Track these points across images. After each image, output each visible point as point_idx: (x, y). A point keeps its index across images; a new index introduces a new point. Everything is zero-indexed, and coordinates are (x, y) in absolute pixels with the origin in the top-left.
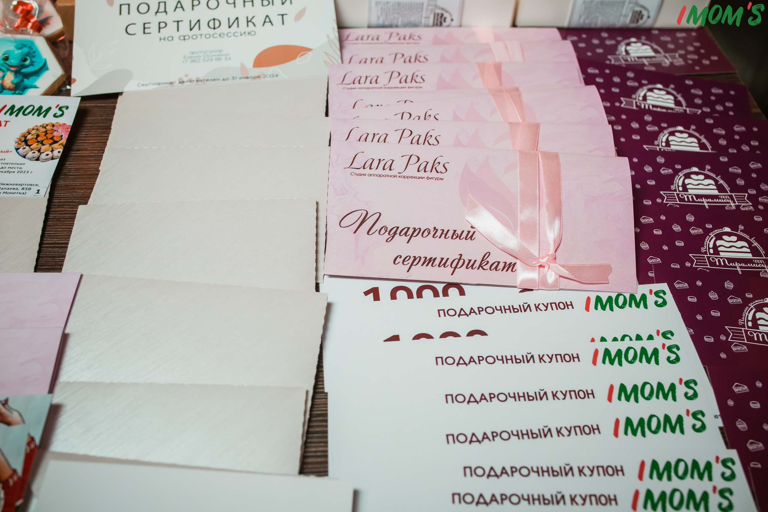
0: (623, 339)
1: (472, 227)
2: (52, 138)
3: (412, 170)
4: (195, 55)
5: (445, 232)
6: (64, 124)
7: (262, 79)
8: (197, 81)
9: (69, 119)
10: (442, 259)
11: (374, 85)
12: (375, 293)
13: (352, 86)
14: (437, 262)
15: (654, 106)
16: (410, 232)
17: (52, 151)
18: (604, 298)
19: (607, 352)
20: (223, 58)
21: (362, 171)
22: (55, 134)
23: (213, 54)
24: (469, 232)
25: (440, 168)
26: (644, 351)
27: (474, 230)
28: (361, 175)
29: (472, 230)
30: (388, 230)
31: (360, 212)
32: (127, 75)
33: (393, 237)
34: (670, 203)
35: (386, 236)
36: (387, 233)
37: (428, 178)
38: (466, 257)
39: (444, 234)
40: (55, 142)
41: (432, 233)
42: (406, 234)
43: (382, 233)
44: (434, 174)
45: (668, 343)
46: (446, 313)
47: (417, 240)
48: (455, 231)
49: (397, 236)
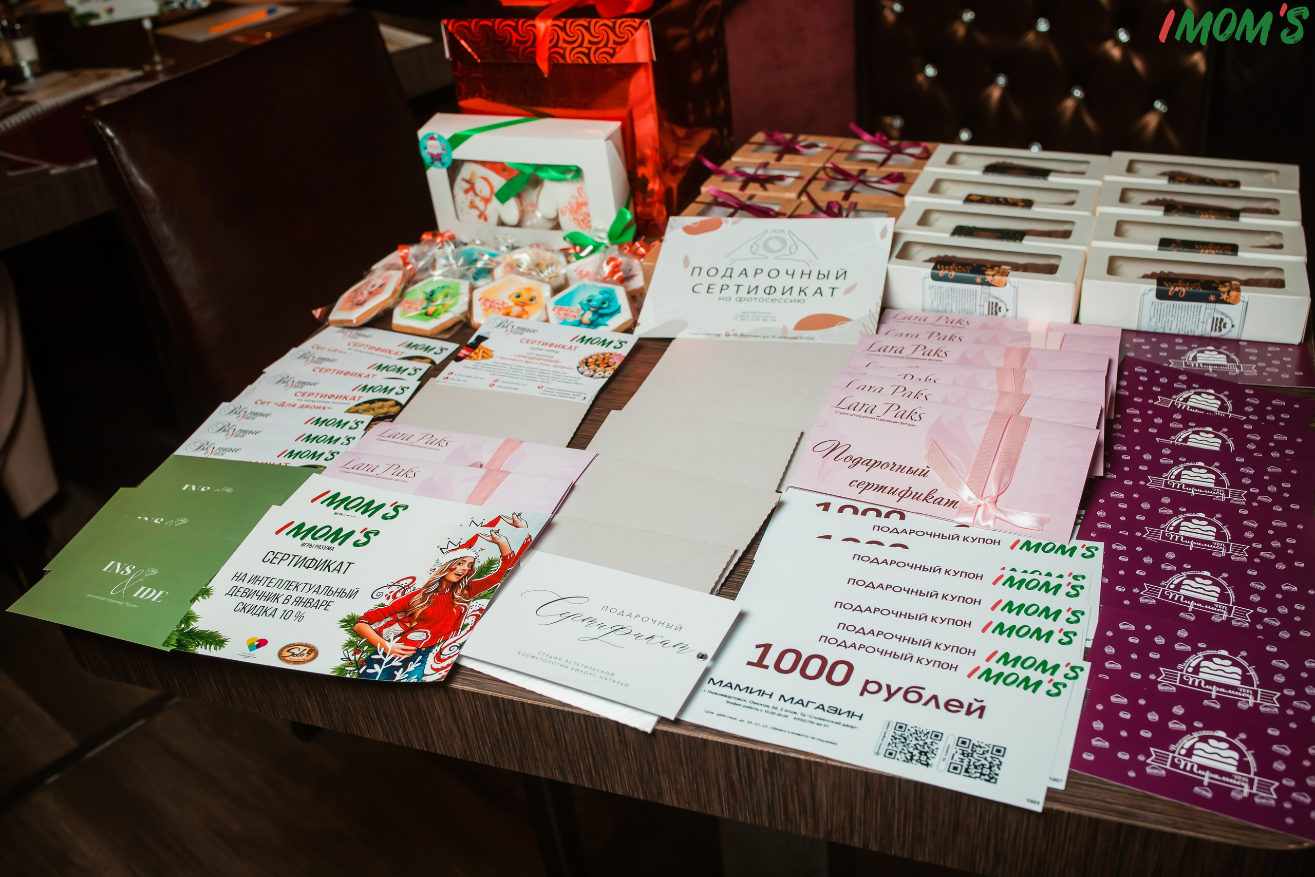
0: (1033, 573)
1: (928, 467)
2: (607, 363)
3: (890, 416)
4: (746, 314)
5: (902, 468)
6: (620, 355)
7: (798, 341)
8: (741, 335)
9: (625, 351)
10: (893, 488)
11: (898, 354)
12: (826, 506)
13: (877, 353)
14: (887, 490)
15: (1191, 407)
16: (871, 463)
17: (605, 372)
18: (1034, 542)
19: (1011, 579)
20: (769, 319)
21: (846, 411)
22: (611, 360)
23: (762, 315)
24: (924, 470)
25: (916, 417)
26: (1047, 584)
27: (928, 469)
28: (844, 414)
29: (927, 469)
30: (853, 459)
31: (833, 442)
32: (683, 325)
33: (855, 465)
34: (1153, 486)
35: (850, 463)
36: (851, 461)
37: (902, 423)
38: (914, 491)
39: (901, 468)
40: (609, 366)
41: (891, 466)
42: (867, 465)
43: (846, 460)
44: (909, 421)
45: (1074, 582)
46: (880, 528)
47: (876, 470)
48: (911, 468)
49: (859, 465)
